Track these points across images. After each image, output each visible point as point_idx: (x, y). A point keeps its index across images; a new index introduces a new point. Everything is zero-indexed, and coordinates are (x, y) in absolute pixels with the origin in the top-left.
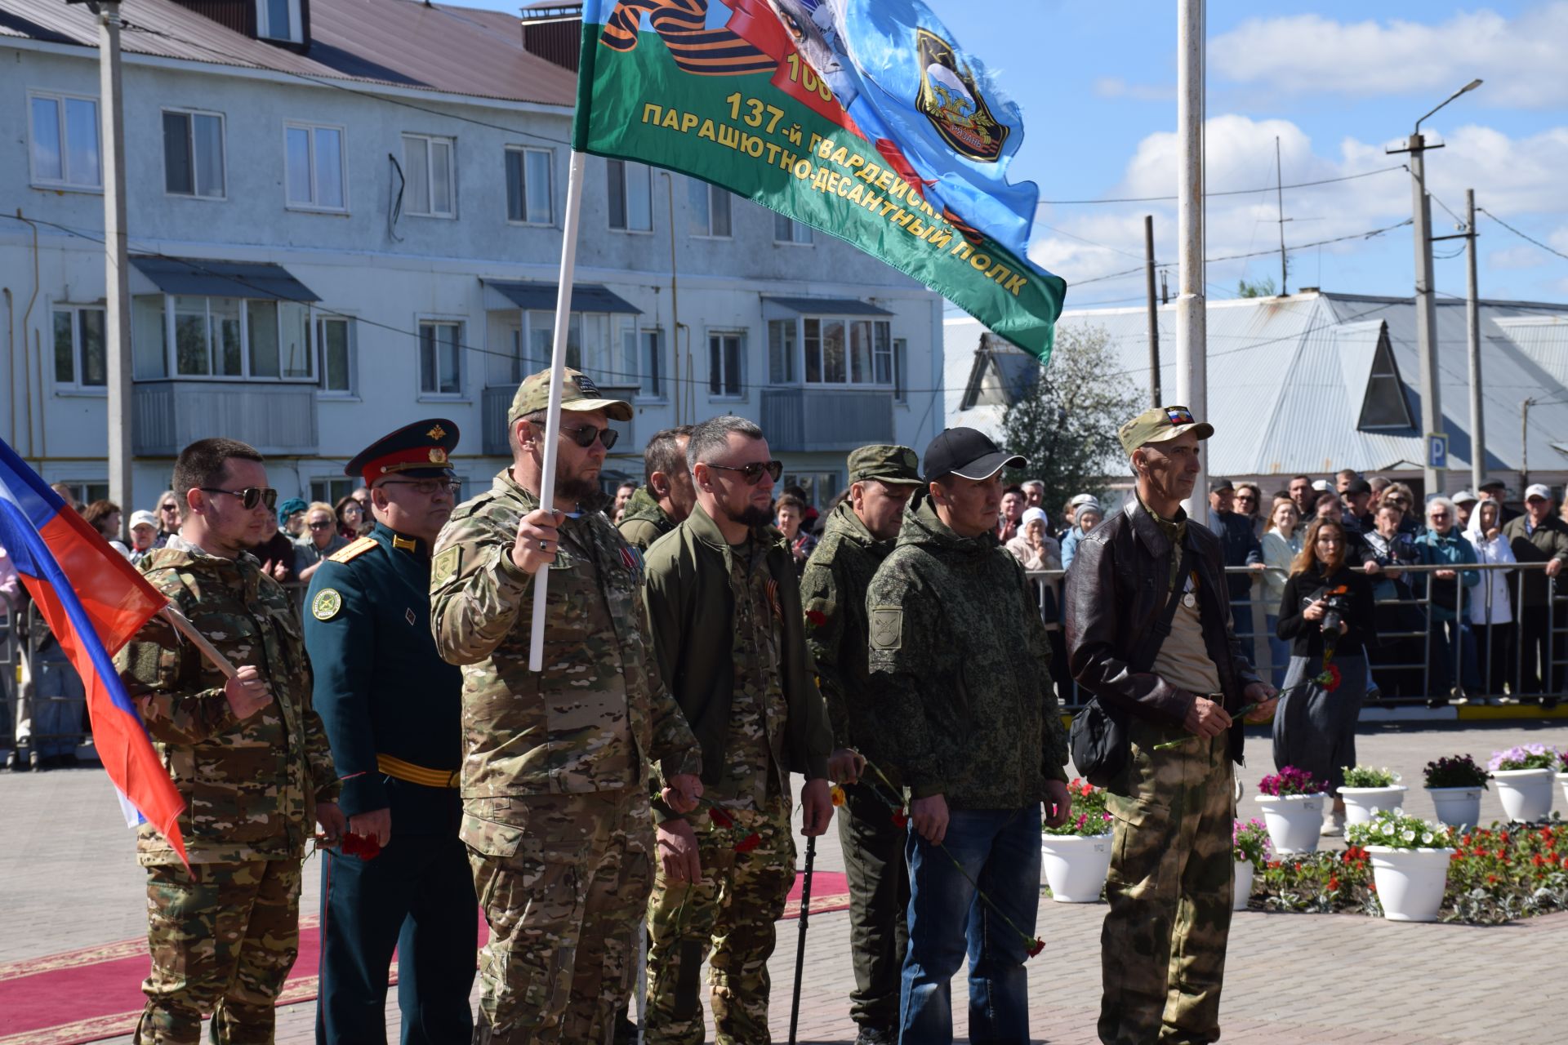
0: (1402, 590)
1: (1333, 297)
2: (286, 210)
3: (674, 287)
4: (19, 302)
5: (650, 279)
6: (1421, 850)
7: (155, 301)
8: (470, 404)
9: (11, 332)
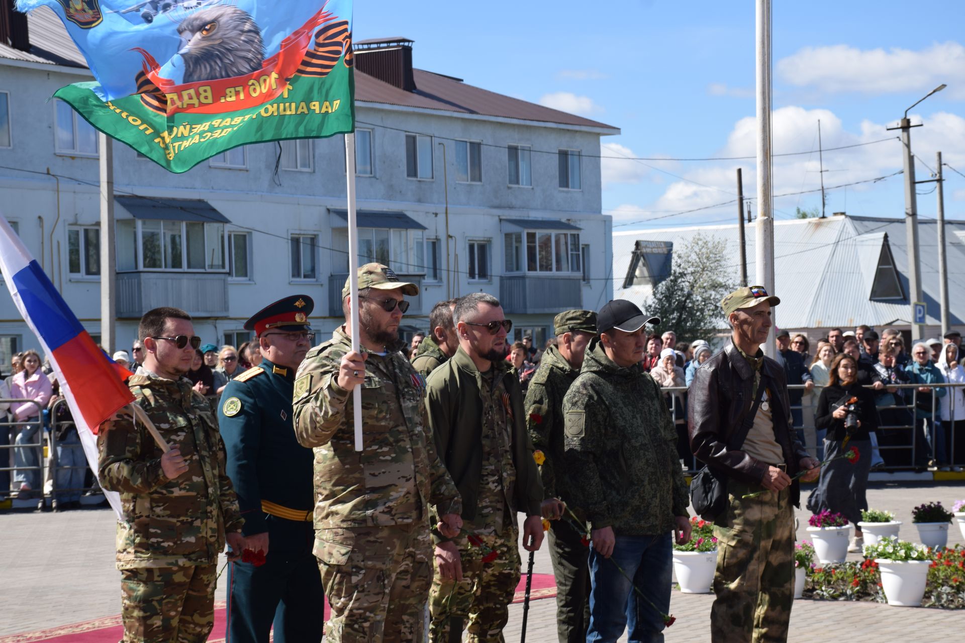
0: (898, 399)
1: (854, 218)
2: (210, 167)
3: (446, 213)
4: (47, 225)
5: (432, 208)
6: (910, 562)
7: (130, 223)
8: (322, 285)
9: (42, 243)
